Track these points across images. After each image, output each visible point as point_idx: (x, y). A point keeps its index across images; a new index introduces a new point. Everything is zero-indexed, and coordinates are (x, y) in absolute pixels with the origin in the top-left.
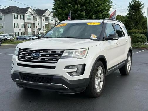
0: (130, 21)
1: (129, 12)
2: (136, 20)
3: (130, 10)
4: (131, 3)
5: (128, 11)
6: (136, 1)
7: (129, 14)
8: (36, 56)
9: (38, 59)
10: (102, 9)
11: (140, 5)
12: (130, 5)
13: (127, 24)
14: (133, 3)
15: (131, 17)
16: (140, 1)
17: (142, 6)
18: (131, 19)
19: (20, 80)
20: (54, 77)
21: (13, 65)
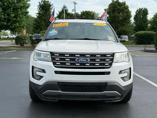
0: (41, 21)
1: (39, 12)
2: (47, 20)
3: (40, 9)
4: (41, 3)
5: (38, 10)
6: (45, 1)
7: (39, 14)
8: (84, 61)
9: (87, 64)
10: (22, 7)
11: (50, 6)
12: (40, 5)
13: (38, 24)
14: (42, 3)
15: (42, 18)
16: (49, 2)
17: (52, 6)
18: (42, 19)
19: (59, 91)
20: (108, 84)
21: (45, 73)
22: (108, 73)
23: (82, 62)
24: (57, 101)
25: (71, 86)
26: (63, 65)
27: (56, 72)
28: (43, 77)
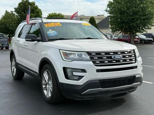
8: (119, 59)
9: (121, 61)
19: (101, 88)
21: (86, 72)
22: (136, 67)
23: (118, 59)
24: (92, 99)
25: (110, 83)
26: (102, 63)
27: (98, 71)
28: (84, 76)
